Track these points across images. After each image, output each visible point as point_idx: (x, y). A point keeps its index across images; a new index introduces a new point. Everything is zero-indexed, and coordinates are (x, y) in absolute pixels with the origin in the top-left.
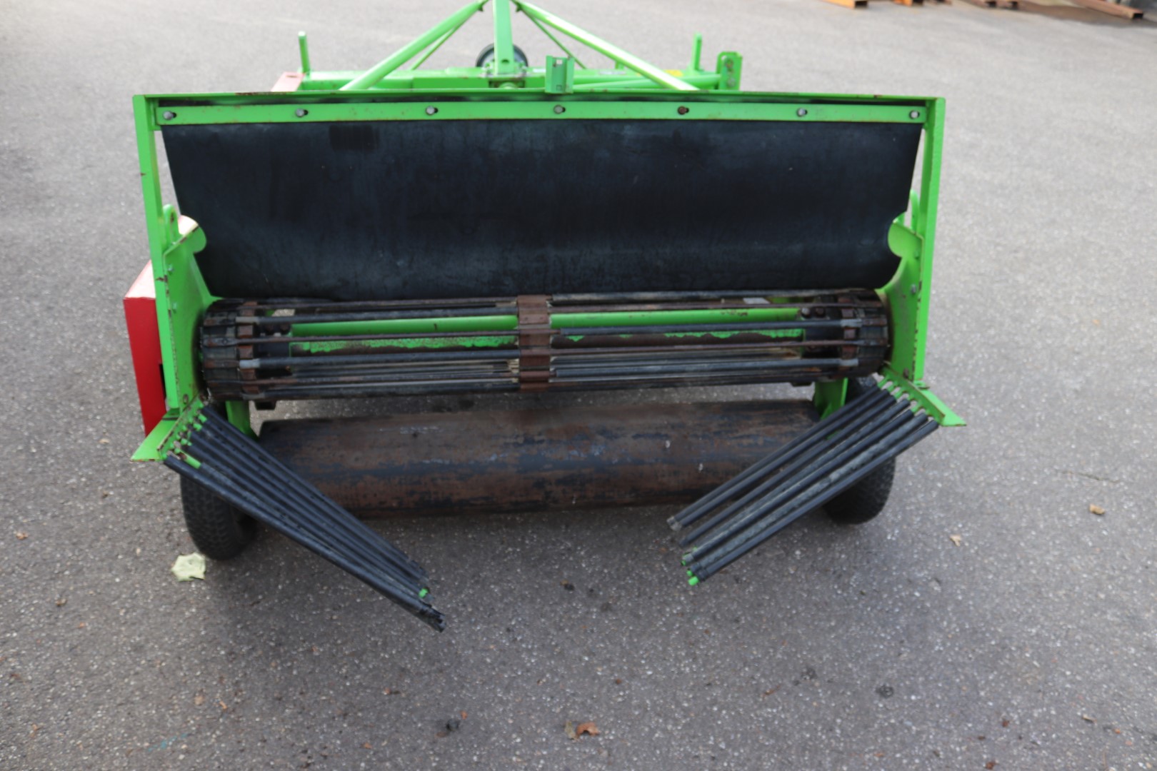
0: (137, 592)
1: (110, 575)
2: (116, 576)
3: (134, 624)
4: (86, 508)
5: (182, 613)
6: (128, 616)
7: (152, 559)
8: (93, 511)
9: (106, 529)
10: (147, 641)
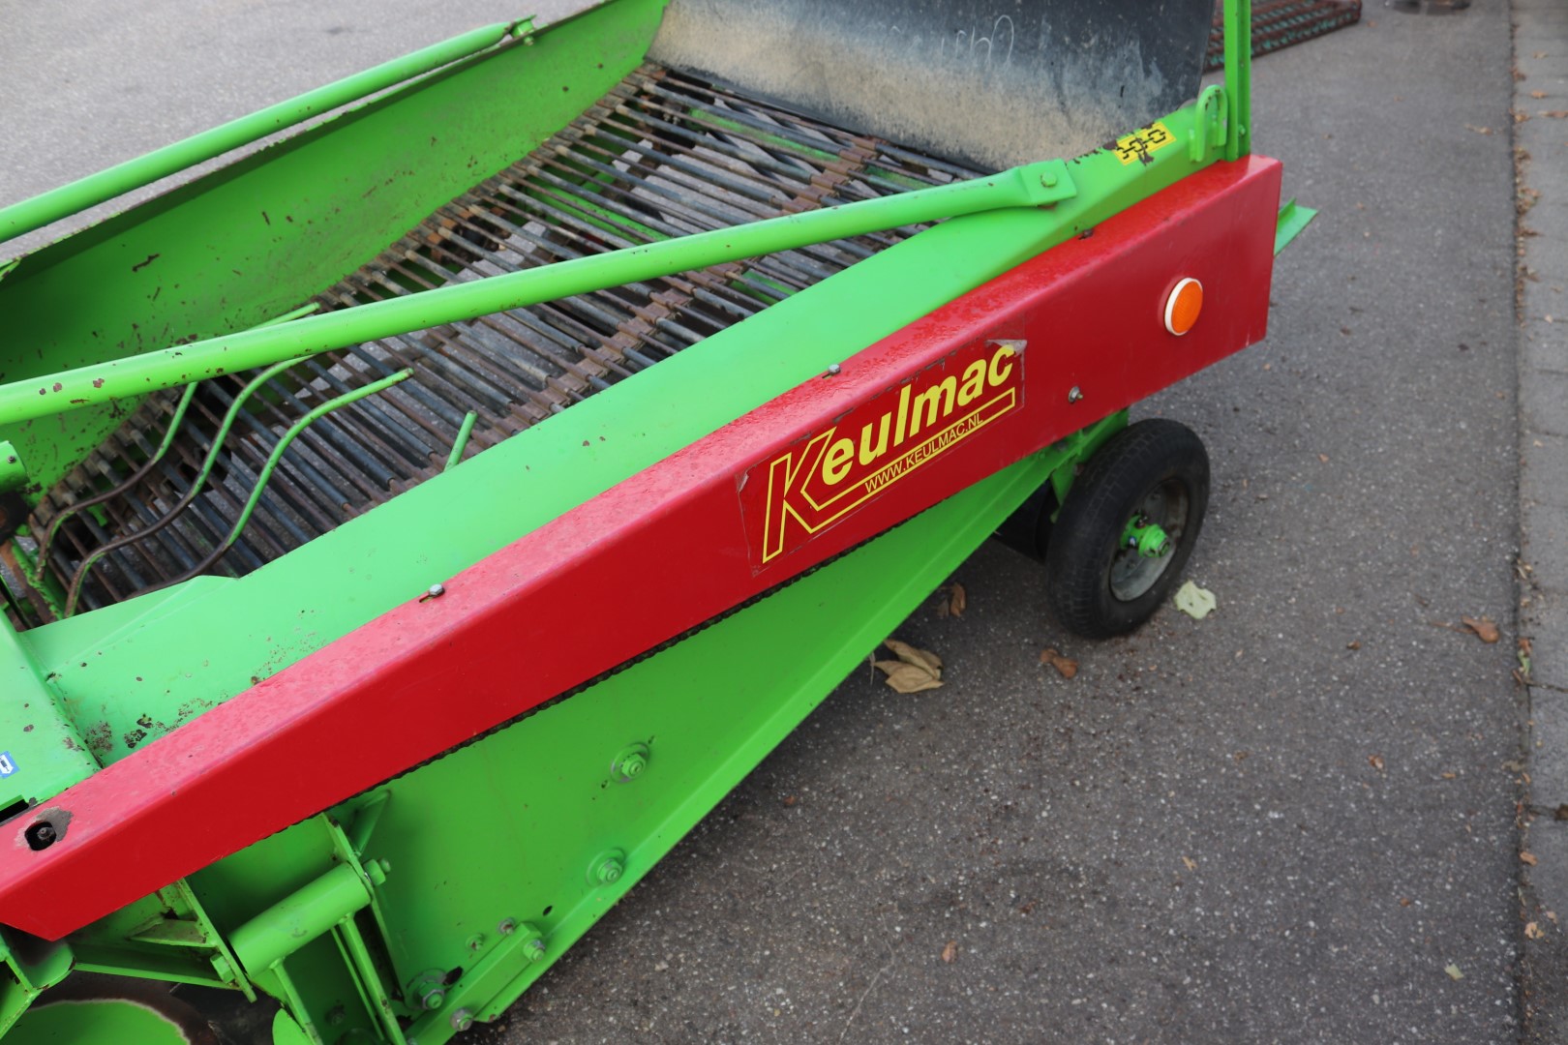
0: (1266, 611)
1: (1287, 646)
2: (1280, 640)
3: (1286, 584)
4: (1273, 753)
5: (1232, 566)
6: (1288, 593)
7: (1229, 635)
8: (1268, 742)
9: (1262, 706)
10: (1281, 562)
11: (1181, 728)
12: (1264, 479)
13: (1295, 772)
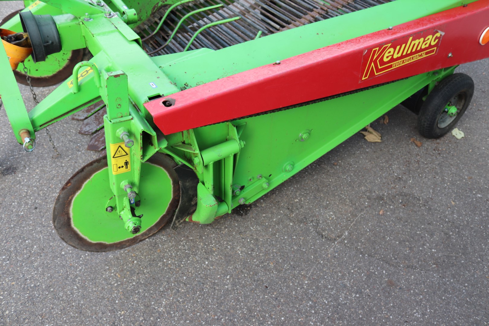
0: (479, 141)
1: (485, 151)
2: (483, 149)
3: (486, 134)
4: (480, 179)
5: (469, 126)
6: (487, 137)
7: (468, 145)
8: (478, 176)
9: (477, 166)
10: (485, 128)
11: (452, 167)
12: (481, 105)
13: (486, 185)
